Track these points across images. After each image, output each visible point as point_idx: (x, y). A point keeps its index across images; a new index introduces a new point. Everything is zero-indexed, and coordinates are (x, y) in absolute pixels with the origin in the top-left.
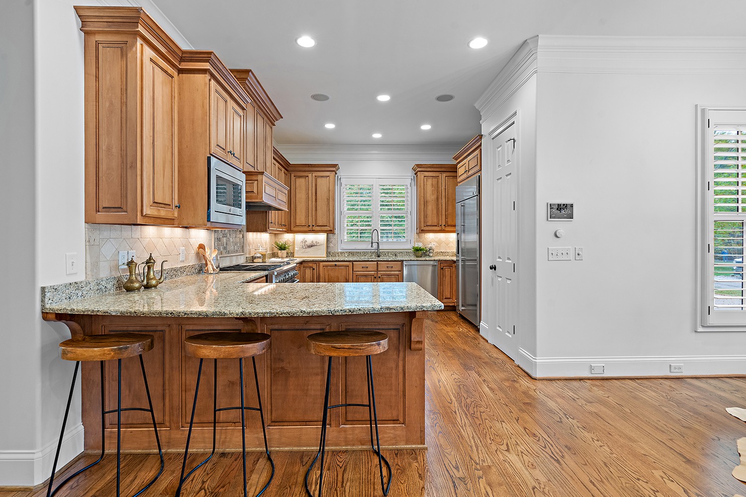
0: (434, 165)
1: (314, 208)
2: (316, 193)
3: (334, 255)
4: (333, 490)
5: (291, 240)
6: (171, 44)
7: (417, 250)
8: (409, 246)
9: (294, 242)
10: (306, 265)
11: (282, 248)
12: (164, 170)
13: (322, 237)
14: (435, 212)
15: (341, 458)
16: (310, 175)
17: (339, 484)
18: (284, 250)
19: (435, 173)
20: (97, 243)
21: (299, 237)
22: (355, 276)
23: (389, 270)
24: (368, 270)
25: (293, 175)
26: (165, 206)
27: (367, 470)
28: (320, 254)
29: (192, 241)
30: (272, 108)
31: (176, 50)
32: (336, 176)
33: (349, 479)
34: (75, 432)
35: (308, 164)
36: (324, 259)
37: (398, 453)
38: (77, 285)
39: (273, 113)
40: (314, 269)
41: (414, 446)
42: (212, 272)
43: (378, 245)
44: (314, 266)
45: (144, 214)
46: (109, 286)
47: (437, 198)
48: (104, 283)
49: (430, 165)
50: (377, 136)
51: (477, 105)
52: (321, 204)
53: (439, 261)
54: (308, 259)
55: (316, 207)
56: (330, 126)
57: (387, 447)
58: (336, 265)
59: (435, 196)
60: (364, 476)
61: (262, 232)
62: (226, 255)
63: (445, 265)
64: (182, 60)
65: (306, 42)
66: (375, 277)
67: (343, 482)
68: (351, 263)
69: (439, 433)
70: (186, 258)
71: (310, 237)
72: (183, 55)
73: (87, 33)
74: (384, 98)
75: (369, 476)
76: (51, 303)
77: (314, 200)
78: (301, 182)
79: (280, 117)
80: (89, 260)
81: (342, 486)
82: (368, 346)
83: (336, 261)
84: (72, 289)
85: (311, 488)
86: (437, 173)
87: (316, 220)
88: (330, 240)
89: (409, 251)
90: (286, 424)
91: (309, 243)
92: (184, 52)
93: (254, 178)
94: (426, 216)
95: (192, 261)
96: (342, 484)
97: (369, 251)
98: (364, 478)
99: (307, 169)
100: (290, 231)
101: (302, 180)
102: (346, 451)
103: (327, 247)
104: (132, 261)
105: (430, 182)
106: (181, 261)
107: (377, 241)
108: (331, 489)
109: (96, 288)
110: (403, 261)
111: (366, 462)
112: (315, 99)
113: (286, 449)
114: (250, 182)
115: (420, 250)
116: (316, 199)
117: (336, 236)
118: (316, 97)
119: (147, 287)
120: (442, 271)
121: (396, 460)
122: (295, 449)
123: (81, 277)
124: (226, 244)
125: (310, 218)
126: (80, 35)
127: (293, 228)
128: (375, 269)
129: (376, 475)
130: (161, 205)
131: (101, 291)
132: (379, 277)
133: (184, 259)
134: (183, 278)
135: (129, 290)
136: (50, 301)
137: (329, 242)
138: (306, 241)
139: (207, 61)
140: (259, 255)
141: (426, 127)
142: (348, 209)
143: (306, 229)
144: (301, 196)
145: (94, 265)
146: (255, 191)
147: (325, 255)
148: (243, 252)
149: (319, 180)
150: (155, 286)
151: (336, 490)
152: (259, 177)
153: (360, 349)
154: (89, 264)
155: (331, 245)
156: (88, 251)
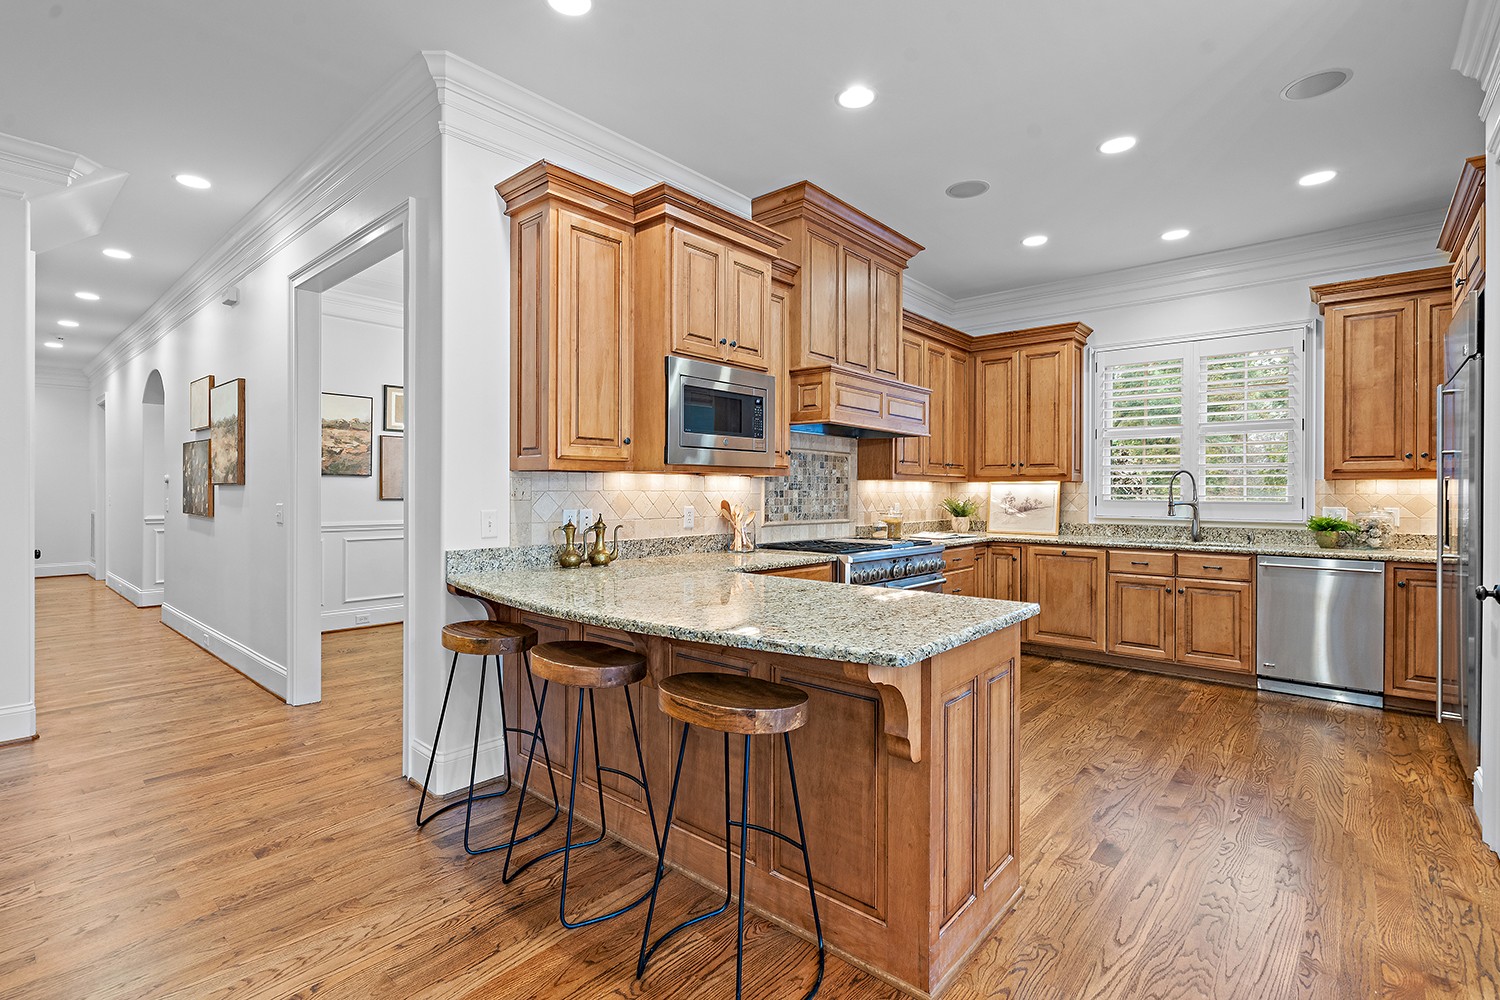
0: (1383, 278)
1: (1024, 428)
2: (1029, 394)
3: (1079, 530)
4: (686, 974)
5: (983, 496)
6: (609, 193)
7: (1323, 527)
8: (1300, 517)
9: (988, 501)
10: (998, 549)
11: (959, 512)
12: (599, 388)
13: (1050, 490)
14: (1387, 416)
15: (755, 932)
16: (1015, 355)
17: (704, 972)
18: (964, 516)
19: (1385, 301)
20: (527, 496)
21: (999, 490)
22: (1112, 582)
23: (1210, 576)
24: (1148, 571)
25: (979, 360)
26: (602, 442)
27: (770, 976)
28: (1044, 528)
29: (710, 496)
30: (886, 236)
31: (621, 199)
32: (1085, 349)
33: (726, 974)
34: (491, 745)
35: (1010, 333)
36: (1053, 539)
37: (860, 980)
38: (493, 553)
39: (894, 244)
40: (1014, 560)
41: (903, 984)
42: (740, 550)
43: (1195, 510)
44: (1017, 554)
45: (559, 456)
46: (543, 558)
47: (1397, 377)
48: (534, 553)
49: (1366, 280)
50: (1176, 235)
51: (1462, 64)
52: (1041, 418)
53: (1388, 562)
54: (1002, 536)
55: (1029, 425)
56: (1035, 241)
57: (849, 955)
58: (1064, 555)
59: (1389, 370)
60: (754, 983)
61: (884, 479)
62: (798, 522)
63: (1418, 574)
64: (637, 210)
65: (857, 97)
66: (1169, 592)
67: (713, 972)
68: (1104, 552)
69: (1001, 991)
70: (697, 524)
71: (1024, 490)
72: (636, 203)
73: (513, 215)
74: (1119, 145)
75: (763, 988)
76: (455, 573)
77: (1024, 408)
78: (995, 373)
79: (915, 249)
80: (514, 521)
81: (702, 979)
82: (725, 712)
83: (1066, 545)
84: (484, 557)
85: (660, 953)
86: (1397, 299)
87: (1028, 452)
88: (1070, 498)
89: (1299, 529)
90: (694, 830)
91: (1019, 502)
92: (635, 198)
93: (816, 379)
94: (1348, 431)
95: (712, 528)
96: (706, 976)
97: (1163, 524)
98: (750, 986)
99: (1009, 342)
100: (972, 476)
101: (999, 368)
102: (774, 926)
103: (1061, 512)
104: (570, 525)
105: (1366, 330)
106: (686, 529)
107: (1190, 500)
108: (684, 971)
109: (521, 558)
110: (1255, 554)
111: (787, 962)
112: (957, 196)
113: (692, 875)
114: (811, 387)
115: (1332, 526)
116: (1029, 407)
117: (1083, 487)
118: (959, 191)
119: (594, 563)
120: (1401, 593)
121: (841, 991)
122: (704, 881)
123: (503, 542)
124: (800, 502)
125: (1016, 448)
126: (504, 221)
127: (978, 472)
128: (1169, 570)
129: (775, 994)
130: (593, 441)
131: (530, 564)
132: (1181, 592)
133: (692, 525)
134: (689, 555)
135: (565, 565)
136: (453, 570)
137: (1066, 502)
138: (1012, 499)
139: (663, 201)
140: (882, 525)
141: (1319, 178)
142: (1116, 424)
143: (1006, 472)
144: (995, 403)
145: (522, 526)
146: (818, 403)
147: (1054, 530)
148: (846, 516)
149: (1036, 364)
150: (606, 564)
151: (688, 978)
152: (825, 376)
153: (712, 715)
154: (514, 526)
155: (1072, 508)
156: (513, 509)
